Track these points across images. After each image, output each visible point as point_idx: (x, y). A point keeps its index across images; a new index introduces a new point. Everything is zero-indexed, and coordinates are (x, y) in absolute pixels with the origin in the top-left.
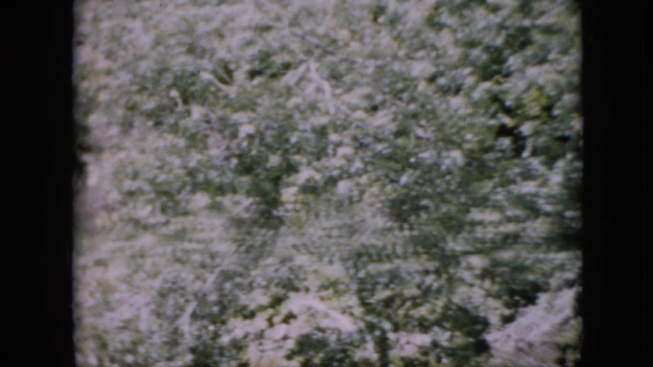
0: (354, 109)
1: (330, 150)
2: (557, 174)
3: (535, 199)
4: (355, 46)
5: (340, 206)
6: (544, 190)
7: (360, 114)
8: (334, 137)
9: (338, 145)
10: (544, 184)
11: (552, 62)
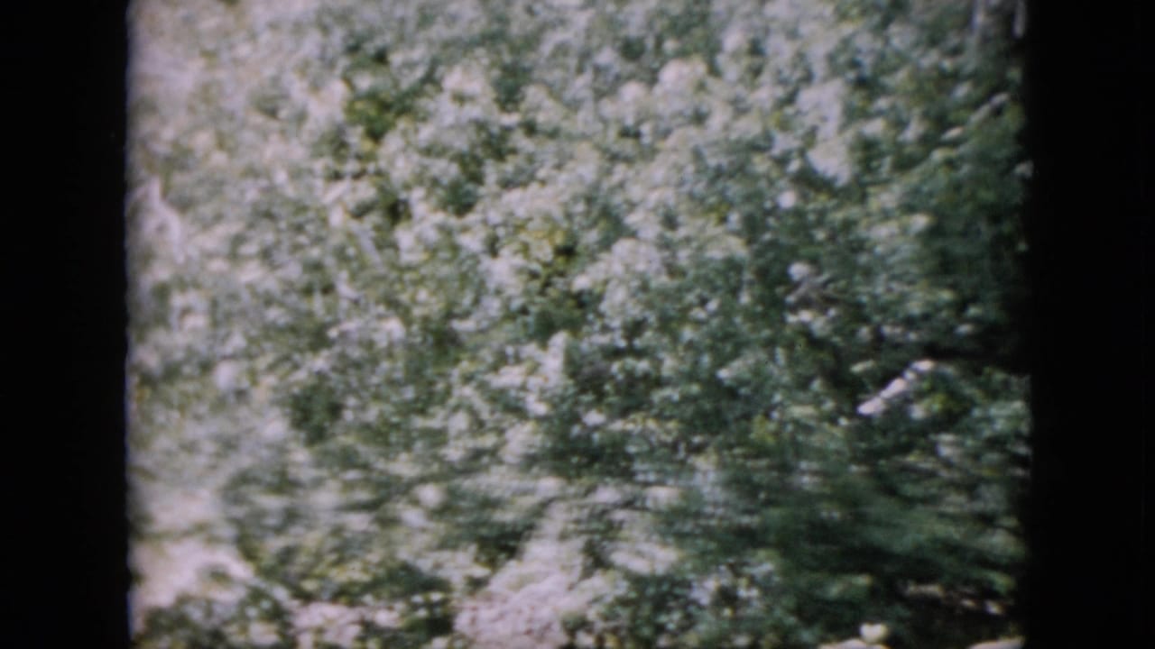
0: (210, 256)
1: (173, 319)
2: (555, 356)
3: (522, 394)
4: (219, 158)
5: (220, 405)
6: (534, 382)
7: (218, 265)
8: (178, 300)
9: (186, 311)
10: (535, 369)
11: (543, 182)
